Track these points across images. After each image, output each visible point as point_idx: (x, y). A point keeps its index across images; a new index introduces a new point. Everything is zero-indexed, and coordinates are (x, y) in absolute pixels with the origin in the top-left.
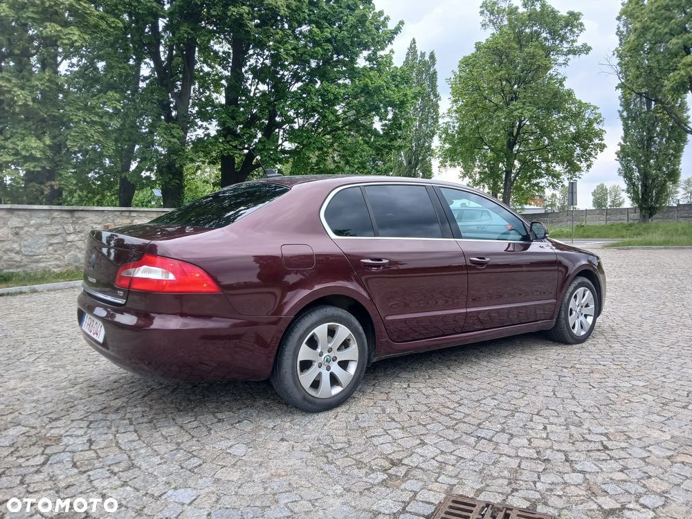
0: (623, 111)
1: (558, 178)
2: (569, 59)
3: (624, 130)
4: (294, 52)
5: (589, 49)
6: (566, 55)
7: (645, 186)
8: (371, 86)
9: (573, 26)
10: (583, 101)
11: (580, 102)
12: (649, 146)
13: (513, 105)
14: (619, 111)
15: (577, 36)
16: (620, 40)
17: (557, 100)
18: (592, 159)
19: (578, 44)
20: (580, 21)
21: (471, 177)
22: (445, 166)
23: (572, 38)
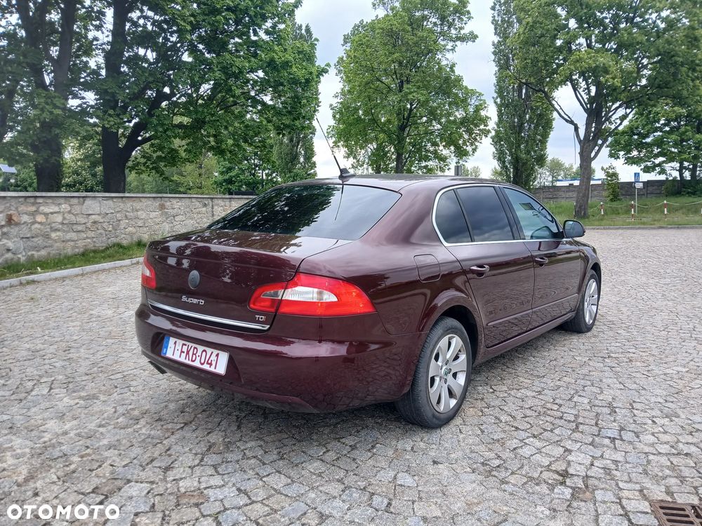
0: (497, 98)
1: (444, 161)
2: (456, 46)
3: (498, 116)
4: (192, 19)
5: (476, 37)
6: (454, 42)
7: (516, 169)
8: (278, 62)
9: (462, 14)
10: (470, 88)
11: (466, 88)
12: (520, 132)
13: (408, 89)
14: (493, 98)
15: (465, 24)
16: (496, 29)
17: (448, 85)
18: (477, 144)
19: (466, 31)
20: (467, 9)
21: (355, 158)
22: (338, 146)
23: (460, 26)
